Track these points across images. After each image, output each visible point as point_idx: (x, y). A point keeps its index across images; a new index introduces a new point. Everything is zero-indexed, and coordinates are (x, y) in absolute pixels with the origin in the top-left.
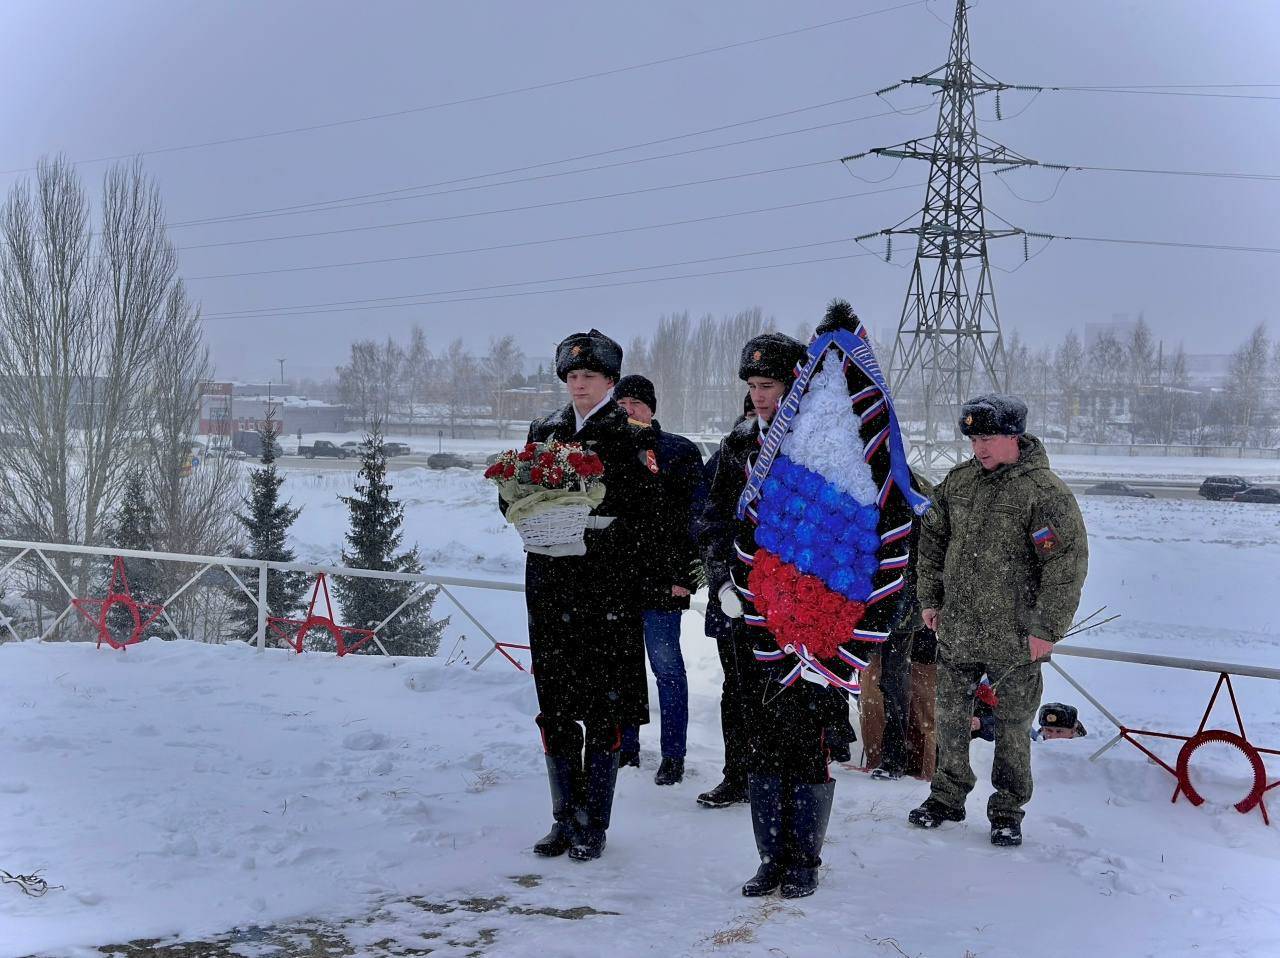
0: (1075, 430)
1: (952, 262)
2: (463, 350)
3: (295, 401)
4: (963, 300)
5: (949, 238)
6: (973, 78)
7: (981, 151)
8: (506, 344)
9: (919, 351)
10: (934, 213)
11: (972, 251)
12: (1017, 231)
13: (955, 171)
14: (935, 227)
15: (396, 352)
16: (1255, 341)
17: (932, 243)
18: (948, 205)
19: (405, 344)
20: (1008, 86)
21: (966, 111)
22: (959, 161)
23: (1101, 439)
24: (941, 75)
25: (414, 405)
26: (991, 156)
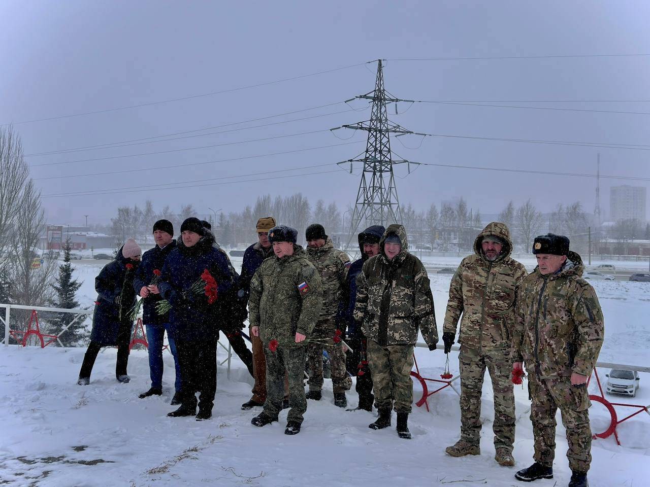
0: (435, 245)
1: (378, 174)
2: (169, 211)
3: (92, 234)
4: (383, 190)
5: (377, 164)
6: (386, 97)
7: (390, 127)
8: (189, 208)
9: (365, 212)
10: (370, 153)
11: (386, 169)
12: (405, 161)
13: (378, 135)
14: (370, 159)
15: (139, 212)
16: (509, 209)
17: (369, 166)
18: (376, 149)
19: (143, 208)
20: (400, 100)
21: (383, 110)
22: (380, 131)
23: (446, 250)
24: (372, 95)
25: (147, 236)
26: (394, 129)
